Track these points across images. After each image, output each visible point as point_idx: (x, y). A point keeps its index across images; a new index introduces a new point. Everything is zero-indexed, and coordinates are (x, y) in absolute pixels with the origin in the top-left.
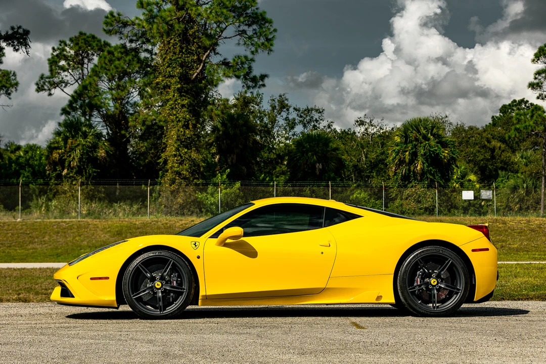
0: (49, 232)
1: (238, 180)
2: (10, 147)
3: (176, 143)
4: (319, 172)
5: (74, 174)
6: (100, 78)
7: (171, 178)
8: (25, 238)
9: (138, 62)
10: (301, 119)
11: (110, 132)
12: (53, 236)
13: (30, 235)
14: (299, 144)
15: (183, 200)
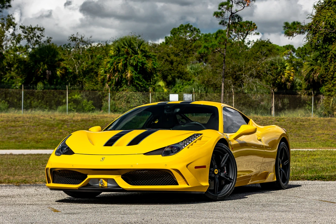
4: (49, 78)
10: (25, 35)
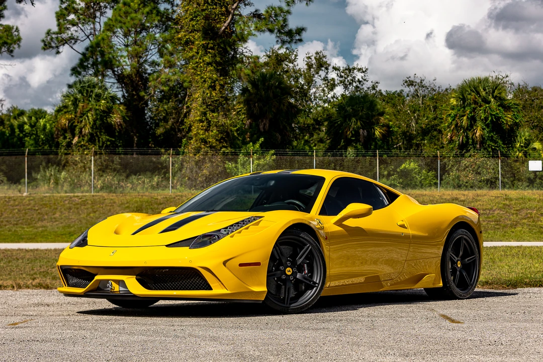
0: (59, 208)
1: (272, 149)
2: (13, 113)
3: (201, 106)
4: (364, 140)
5: (87, 142)
6: (114, 33)
7: (195, 147)
8: (33, 215)
9: (157, 15)
10: (341, 79)
11: (126, 95)
12: (65, 212)
13: (39, 211)
14: (341, 107)
15: (209, 172)
